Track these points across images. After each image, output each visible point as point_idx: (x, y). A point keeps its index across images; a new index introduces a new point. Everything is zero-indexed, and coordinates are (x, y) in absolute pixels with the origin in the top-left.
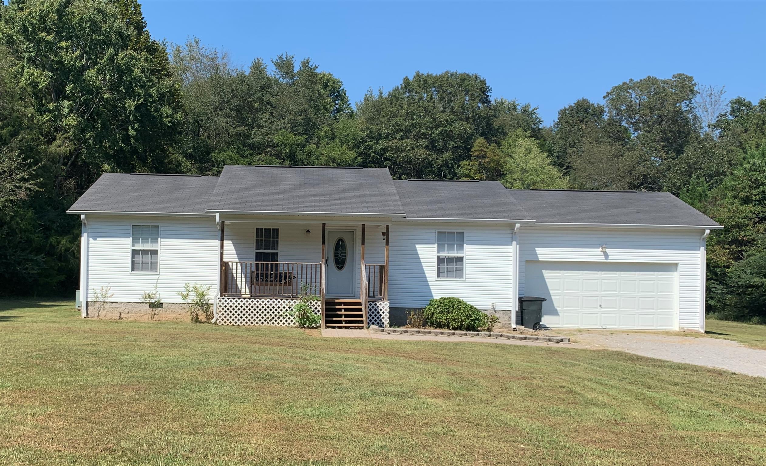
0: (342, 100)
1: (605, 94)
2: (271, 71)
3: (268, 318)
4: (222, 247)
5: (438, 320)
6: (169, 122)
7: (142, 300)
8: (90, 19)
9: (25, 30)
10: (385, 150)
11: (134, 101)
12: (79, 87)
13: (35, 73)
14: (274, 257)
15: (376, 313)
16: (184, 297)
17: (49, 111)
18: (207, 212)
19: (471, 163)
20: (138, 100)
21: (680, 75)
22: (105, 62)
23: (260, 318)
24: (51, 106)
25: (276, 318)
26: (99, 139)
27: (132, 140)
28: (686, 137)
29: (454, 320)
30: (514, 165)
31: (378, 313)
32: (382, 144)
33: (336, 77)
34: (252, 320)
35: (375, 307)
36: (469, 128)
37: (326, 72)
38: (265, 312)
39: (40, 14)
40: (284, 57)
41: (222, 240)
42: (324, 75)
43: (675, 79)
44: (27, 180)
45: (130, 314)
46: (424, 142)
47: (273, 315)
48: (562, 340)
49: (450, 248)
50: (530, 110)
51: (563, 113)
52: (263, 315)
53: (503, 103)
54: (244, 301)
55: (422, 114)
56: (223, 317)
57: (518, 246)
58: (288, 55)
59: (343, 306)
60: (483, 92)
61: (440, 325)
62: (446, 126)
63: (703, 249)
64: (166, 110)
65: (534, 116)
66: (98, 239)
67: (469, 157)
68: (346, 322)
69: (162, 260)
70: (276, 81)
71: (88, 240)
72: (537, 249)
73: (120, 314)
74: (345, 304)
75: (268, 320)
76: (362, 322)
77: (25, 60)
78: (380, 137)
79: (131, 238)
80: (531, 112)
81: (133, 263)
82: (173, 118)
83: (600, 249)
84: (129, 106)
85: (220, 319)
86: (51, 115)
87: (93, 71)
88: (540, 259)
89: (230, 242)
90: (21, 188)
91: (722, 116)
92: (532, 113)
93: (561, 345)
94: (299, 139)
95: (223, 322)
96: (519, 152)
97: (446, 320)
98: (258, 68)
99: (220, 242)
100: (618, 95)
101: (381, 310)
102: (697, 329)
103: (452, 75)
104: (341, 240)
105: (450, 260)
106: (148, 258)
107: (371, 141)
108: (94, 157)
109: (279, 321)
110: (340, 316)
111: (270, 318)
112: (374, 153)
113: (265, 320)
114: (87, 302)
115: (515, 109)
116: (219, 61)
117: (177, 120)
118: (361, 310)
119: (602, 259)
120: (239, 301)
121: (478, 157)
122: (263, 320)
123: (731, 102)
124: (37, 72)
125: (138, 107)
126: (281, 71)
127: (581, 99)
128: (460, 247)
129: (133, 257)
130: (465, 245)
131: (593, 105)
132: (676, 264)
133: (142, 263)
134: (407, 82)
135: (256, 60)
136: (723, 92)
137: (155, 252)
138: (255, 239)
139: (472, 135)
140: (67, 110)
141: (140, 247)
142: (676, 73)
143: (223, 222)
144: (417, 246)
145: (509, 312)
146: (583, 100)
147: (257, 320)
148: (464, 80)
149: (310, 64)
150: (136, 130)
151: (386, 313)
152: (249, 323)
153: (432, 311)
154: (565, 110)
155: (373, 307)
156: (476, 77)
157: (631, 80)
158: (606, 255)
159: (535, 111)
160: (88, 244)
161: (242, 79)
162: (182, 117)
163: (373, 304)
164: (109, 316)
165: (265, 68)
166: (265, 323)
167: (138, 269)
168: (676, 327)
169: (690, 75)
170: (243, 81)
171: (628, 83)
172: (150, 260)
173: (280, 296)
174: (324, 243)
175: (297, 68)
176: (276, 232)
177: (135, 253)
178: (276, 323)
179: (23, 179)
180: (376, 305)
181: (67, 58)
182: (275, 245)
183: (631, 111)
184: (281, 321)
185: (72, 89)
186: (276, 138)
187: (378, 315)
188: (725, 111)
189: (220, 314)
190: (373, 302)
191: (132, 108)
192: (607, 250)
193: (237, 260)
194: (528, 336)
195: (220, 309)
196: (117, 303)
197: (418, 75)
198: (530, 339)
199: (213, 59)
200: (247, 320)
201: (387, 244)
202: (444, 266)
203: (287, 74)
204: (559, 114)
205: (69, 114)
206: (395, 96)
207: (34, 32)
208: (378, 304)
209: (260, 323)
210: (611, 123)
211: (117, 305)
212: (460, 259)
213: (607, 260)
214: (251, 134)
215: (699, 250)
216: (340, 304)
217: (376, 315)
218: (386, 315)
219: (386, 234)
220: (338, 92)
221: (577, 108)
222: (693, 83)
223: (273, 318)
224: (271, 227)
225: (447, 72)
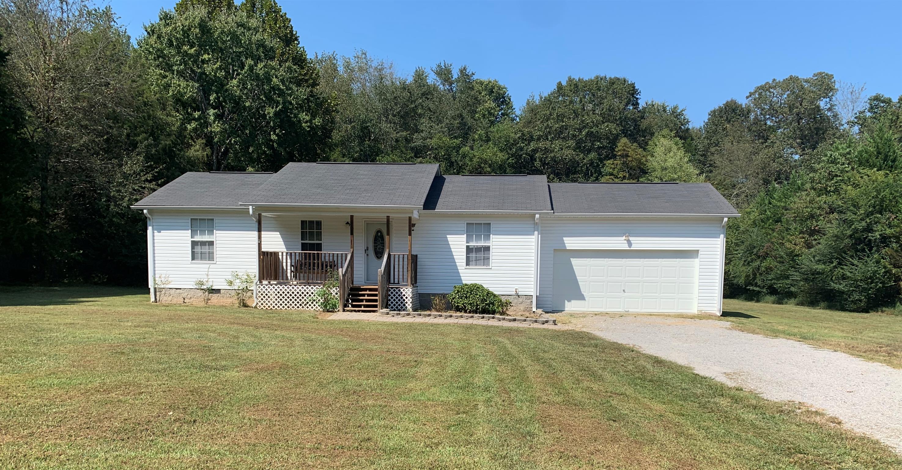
0: (507, 104)
1: (748, 94)
2: (432, 79)
3: (303, 303)
4: (260, 237)
5: (456, 305)
6: (308, 127)
7: (195, 287)
8: (230, 33)
9: (171, 44)
10: (535, 151)
11: (273, 108)
12: (221, 96)
13: (182, 85)
14: (319, 247)
15: (399, 298)
16: (231, 283)
17: (194, 119)
18: (241, 205)
19: (615, 162)
20: (277, 107)
21: (821, 73)
22: (246, 73)
23: (296, 302)
24: (196, 114)
25: (310, 303)
26: (246, 145)
27: (275, 145)
28: (823, 134)
29: (471, 304)
30: (655, 164)
31: (402, 298)
32: (533, 145)
33: (501, 83)
34: (288, 305)
35: (399, 293)
36: (614, 128)
37: (492, 80)
38: (300, 298)
39: (183, 28)
40: (442, 65)
41: (260, 231)
42: (490, 82)
43: (816, 78)
44: (150, 181)
45: (192, 300)
46: (572, 143)
47: (307, 301)
48: (547, 322)
49: (478, 238)
50: (679, 111)
51: (713, 113)
52: (298, 300)
53: (653, 106)
54: (291, 288)
55: (572, 117)
56: (262, 302)
57: (540, 236)
58: (446, 63)
59: (368, 292)
60: (633, 95)
61: (458, 309)
62: (592, 128)
63: (722, 236)
64: (304, 116)
65: (682, 117)
66: (162, 232)
67: (614, 157)
68: (366, 306)
69: (218, 250)
70: (435, 88)
71: (153, 233)
72: (564, 239)
73: (184, 299)
74: (370, 290)
75: (303, 305)
76: (376, 306)
77: (175, 73)
78: (531, 139)
79: (190, 231)
80: (679, 113)
81: (193, 253)
82: (311, 123)
83: (624, 238)
84: (269, 113)
85: (260, 304)
86: (196, 123)
87: (235, 82)
88: (567, 248)
89: (278, 233)
90: (144, 188)
91: (861, 113)
92: (681, 114)
93: (546, 326)
94: (454, 142)
95: (262, 307)
96: (659, 151)
97: (463, 304)
98: (420, 76)
99: (257, 233)
100: (760, 94)
101: (404, 295)
102: (714, 312)
103: (601, 79)
104: (379, 231)
105: (478, 249)
106: (206, 249)
107: (523, 143)
108: (240, 161)
109: (312, 305)
110: (362, 301)
111: (305, 303)
112: (526, 154)
113: (301, 305)
114: (155, 289)
115: (665, 111)
116: (387, 72)
117: (315, 124)
118: (376, 295)
119: (625, 247)
120: (286, 288)
121: (622, 156)
122: (298, 305)
123: (869, 99)
124: (183, 84)
125: (276, 114)
126: (440, 78)
127: (729, 100)
128: (487, 238)
129: (193, 248)
130: (491, 235)
131: (741, 105)
132: (698, 251)
133: (201, 253)
134: (560, 87)
135: (418, 68)
136: (864, 89)
137: (211, 243)
138: (300, 231)
139: (618, 135)
140: (212, 118)
141: (198, 238)
142: (816, 72)
143: (260, 215)
144: (448, 236)
145: (531, 297)
146: (732, 101)
147: (293, 305)
148: (613, 83)
149: (468, 71)
150: (277, 135)
151: (409, 298)
152: (286, 307)
153: (453, 296)
154: (714, 112)
155: (397, 293)
156: (625, 81)
157: (774, 80)
158: (630, 243)
159: (683, 112)
160: (154, 236)
161: (404, 87)
162: (320, 122)
163: (397, 290)
164: (174, 302)
165: (426, 76)
166: (301, 307)
167: (198, 259)
168: (694, 311)
169: (830, 73)
170: (404, 88)
171: (770, 83)
172: (207, 251)
173: (313, 283)
174: (352, 233)
175: (455, 74)
176: (319, 224)
177: (194, 244)
178: (310, 307)
179: (147, 180)
180: (399, 290)
181: (208, 69)
182: (319, 236)
183: (774, 111)
184: (315, 305)
185: (215, 98)
186: (433, 142)
187: (402, 300)
188: (864, 108)
189: (260, 299)
190: (397, 288)
191: (271, 115)
192: (631, 239)
193: (285, 250)
194: (517, 318)
195: (260, 294)
196: (180, 289)
197: (570, 80)
198: (519, 320)
199: (380, 70)
200: (283, 305)
201: (410, 234)
202: (473, 255)
203: (445, 81)
204: (709, 115)
205: (214, 122)
206: (549, 100)
207: (178, 48)
208: (402, 290)
209: (296, 307)
210: (757, 121)
211: (181, 291)
212: (487, 249)
213: (630, 247)
214: (413, 138)
215: (719, 238)
216: (366, 290)
217: (399, 300)
218: (409, 300)
219: (411, 225)
220: (503, 97)
221: (725, 108)
222: (833, 80)
223: (308, 303)
224: (315, 220)
225: (597, 77)
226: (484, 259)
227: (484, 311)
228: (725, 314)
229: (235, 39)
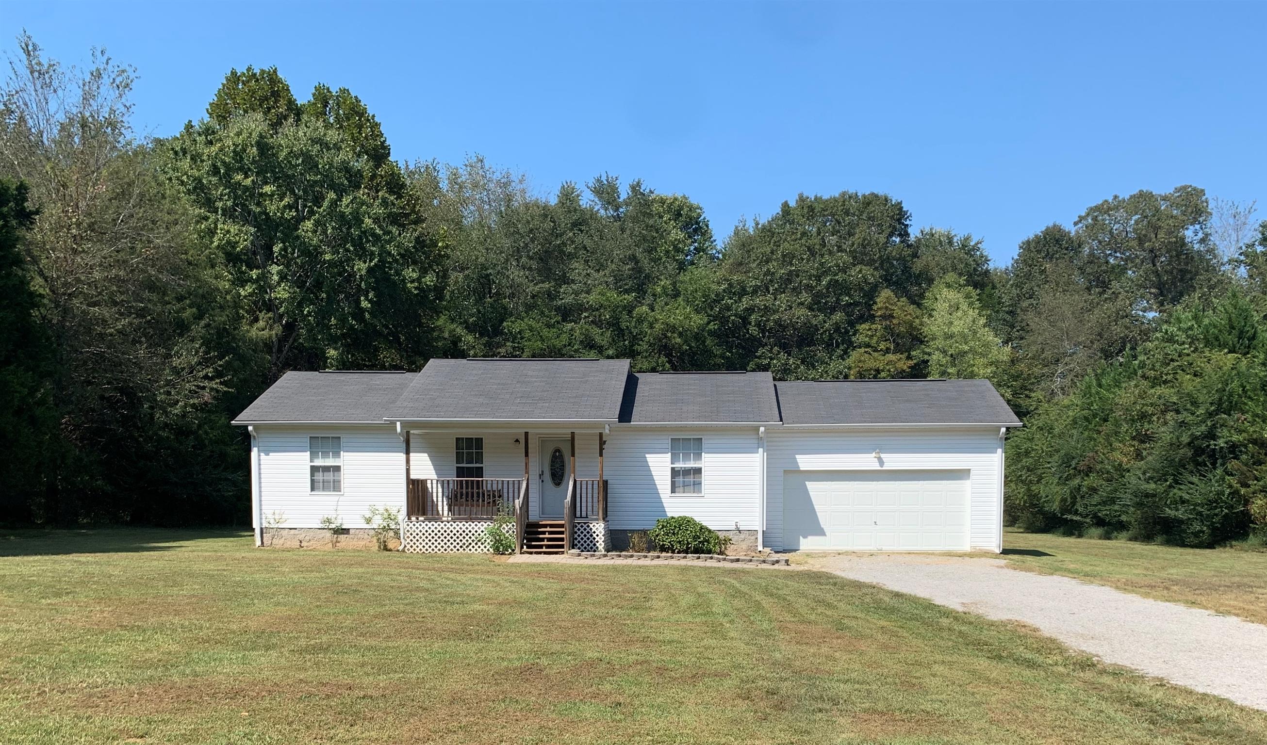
0: (703, 234)
1: (1077, 219)
2: (587, 200)
3: (464, 544)
4: (408, 461)
5: (661, 543)
6: (416, 288)
7: (321, 526)
8: (302, 153)
9: (215, 171)
10: (750, 310)
11: (365, 262)
12: (290, 246)
13: (232, 230)
14: (479, 472)
15: (588, 536)
16: (368, 521)
17: (250, 280)
18: (385, 420)
19: (874, 326)
20: (371, 261)
21: (1184, 188)
22: (324, 211)
23: (455, 544)
24: (254, 273)
25: (473, 544)
26: (323, 315)
27: (367, 315)
28: (1191, 279)
29: (680, 542)
30: (934, 329)
31: (591, 535)
32: (745, 302)
33: (694, 201)
34: (445, 547)
35: (588, 529)
36: (870, 274)
37: (679, 195)
38: (461, 538)
39: (235, 149)
40: (604, 179)
41: (408, 453)
42: (676, 199)
43: (1179, 194)
44: (211, 379)
45: (311, 543)
46: (805, 297)
47: (470, 541)
48: (777, 562)
49: (686, 458)
50: (972, 244)
51: (1027, 246)
52: (458, 541)
53: (933, 235)
54: (442, 525)
55: (805, 257)
56: (412, 543)
57: (765, 454)
58: (610, 176)
59: (548, 529)
60: (899, 221)
61: (663, 549)
62: (837, 274)
63: (1000, 451)
64: (411, 273)
65: (978, 253)
66: (271, 454)
67: (872, 318)
68: (548, 547)
69: (346, 478)
70: (593, 215)
71: (259, 456)
72: (797, 456)
73: (301, 542)
74: (551, 526)
75: (464, 547)
76: (562, 546)
77: (220, 212)
78: (743, 292)
79: (309, 452)
80: (973, 246)
81: (313, 482)
82: (420, 283)
83: (874, 455)
84: (359, 269)
85: (408, 546)
86: (254, 286)
87: (309, 224)
88: (801, 469)
89: (426, 455)
90: (204, 388)
91: (1248, 246)
92: (975, 248)
93: (776, 566)
94: (625, 299)
95: (412, 550)
96: (940, 308)
97: (670, 542)
98: (568, 196)
99: (405, 456)
100: (1095, 219)
101: (594, 532)
102: (992, 548)
103: (850, 197)
104: (558, 450)
105: (687, 472)
106: (330, 476)
107: (731, 298)
109: (476, 547)
110: (542, 540)
111: (467, 544)
112: (735, 315)
113: (461, 547)
114: (262, 529)
115: (950, 243)
116: (516, 186)
117: (427, 285)
118: (562, 533)
119: (876, 467)
120: (436, 525)
121: (884, 317)
122: (458, 547)
123: (1261, 226)
124: (234, 228)
125: (370, 270)
126: (600, 198)
127: (1051, 224)
128: (698, 456)
129: (312, 475)
130: (703, 454)
131: (1069, 233)
132: (969, 470)
133: (323, 482)
134: (786, 209)
135: (565, 184)
136: (1252, 210)
137: (337, 469)
138: (455, 451)
139: (876, 286)
140: (276, 278)
141: (319, 462)
142: (1178, 185)
143: (408, 433)
144: (647, 456)
145: (755, 532)
146: (1055, 225)
147: (452, 547)
148: (868, 204)
149: (643, 188)
150: (370, 301)
151: (601, 535)
152: (442, 550)
153: (657, 533)
154: (1028, 242)
155: (585, 529)
156: (886, 200)
157: (1116, 197)
158: (881, 461)
159: (979, 245)
160: (259, 460)
161: (546, 213)
162: (432, 281)
163: (585, 526)
164: (288, 545)
165: (578, 196)
166: (461, 550)
167: (319, 489)
168: (967, 548)
169: (1200, 187)
170: (546, 216)
171: (1110, 201)
172: (332, 478)
173: (476, 519)
174: (527, 455)
175: (624, 193)
176: (479, 442)
177: (314, 470)
178: (473, 550)
179: (206, 377)
180: (588, 526)
181: (272, 208)
182: (480, 458)
183: (1116, 243)
184: (479, 547)
185: (281, 249)
186: (592, 298)
187: (591, 539)
188: (1254, 240)
189: (408, 540)
190: (585, 523)
191: (363, 272)
192: (882, 456)
193: (435, 477)
194: (741, 558)
195: (408, 534)
196: (296, 529)
197: (802, 199)
198: (743, 560)
199: (506, 185)
200: (439, 547)
201: (601, 455)
202: (680, 479)
203: (609, 203)
204: (1021, 247)
205: (279, 284)
206: (769, 231)
207: (228, 175)
208: (591, 526)
209: (455, 550)
210: (1092, 259)
211: (296, 532)
212: (698, 471)
213: (882, 467)
214: (559, 292)
215: (996, 453)
216: (545, 526)
217: (588, 539)
218: (601, 539)
219: (602, 443)
220: (697, 223)
221: (1045, 237)
222: (1204, 198)
223: (470, 544)
224: (474, 437)
225: (844, 194)
226: (694, 485)
227: (698, 551)
228: (1005, 552)
229: (310, 163)
